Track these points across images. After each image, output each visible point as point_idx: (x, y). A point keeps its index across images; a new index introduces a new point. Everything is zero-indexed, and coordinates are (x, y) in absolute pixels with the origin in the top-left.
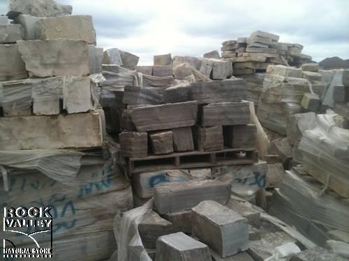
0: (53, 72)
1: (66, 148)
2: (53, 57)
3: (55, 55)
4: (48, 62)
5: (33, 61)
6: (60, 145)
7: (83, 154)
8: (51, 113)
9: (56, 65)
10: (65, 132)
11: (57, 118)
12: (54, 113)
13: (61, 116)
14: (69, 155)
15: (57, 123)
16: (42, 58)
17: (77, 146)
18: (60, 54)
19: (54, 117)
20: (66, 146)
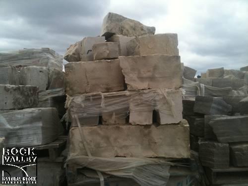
0: (149, 85)
1: (156, 157)
2: (149, 71)
3: (151, 69)
4: (145, 75)
5: (131, 75)
6: (151, 154)
7: (172, 164)
8: (145, 124)
9: (152, 79)
10: (157, 141)
11: (150, 128)
12: (148, 124)
13: (153, 126)
14: (159, 165)
15: (150, 133)
16: (139, 73)
17: (167, 156)
18: (155, 68)
19: (147, 126)
20: (156, 155)
